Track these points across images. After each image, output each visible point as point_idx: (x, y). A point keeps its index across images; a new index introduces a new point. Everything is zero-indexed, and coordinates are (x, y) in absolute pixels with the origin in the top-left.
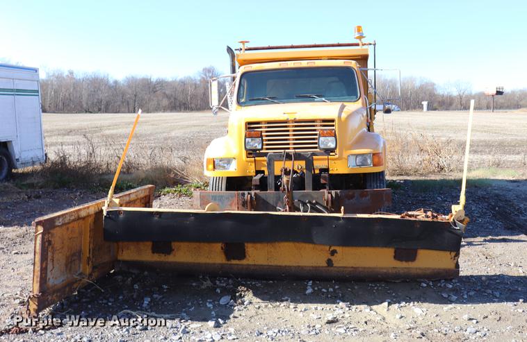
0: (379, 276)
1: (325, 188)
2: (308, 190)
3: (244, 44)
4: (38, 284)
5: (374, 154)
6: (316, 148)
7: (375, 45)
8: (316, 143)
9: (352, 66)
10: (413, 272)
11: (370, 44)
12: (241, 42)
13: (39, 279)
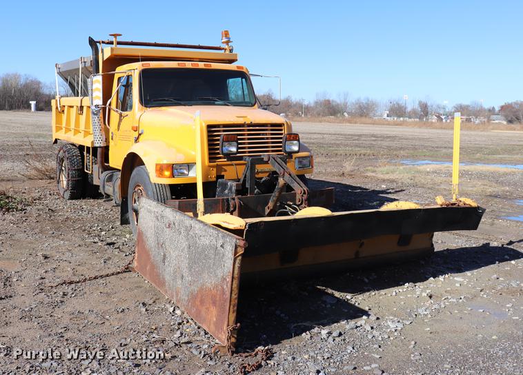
3: (116, 38)
4: (235, 314)
6: (280, 151)
8: (280, 147)
9: (244, 71)
13: (236, 308)
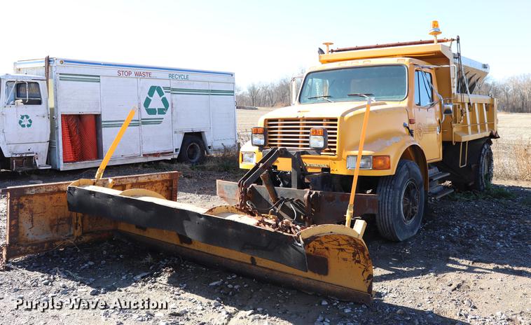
0: (293, 284)
1: (308, 188)
2: (294, 189)
3: (328, 46)
5: (374, 157)
6: (307, 146)
7: (458, 40)
9: (404, 63)
10: (324, 286)
11: (454, 40)
12: (326, 44)
